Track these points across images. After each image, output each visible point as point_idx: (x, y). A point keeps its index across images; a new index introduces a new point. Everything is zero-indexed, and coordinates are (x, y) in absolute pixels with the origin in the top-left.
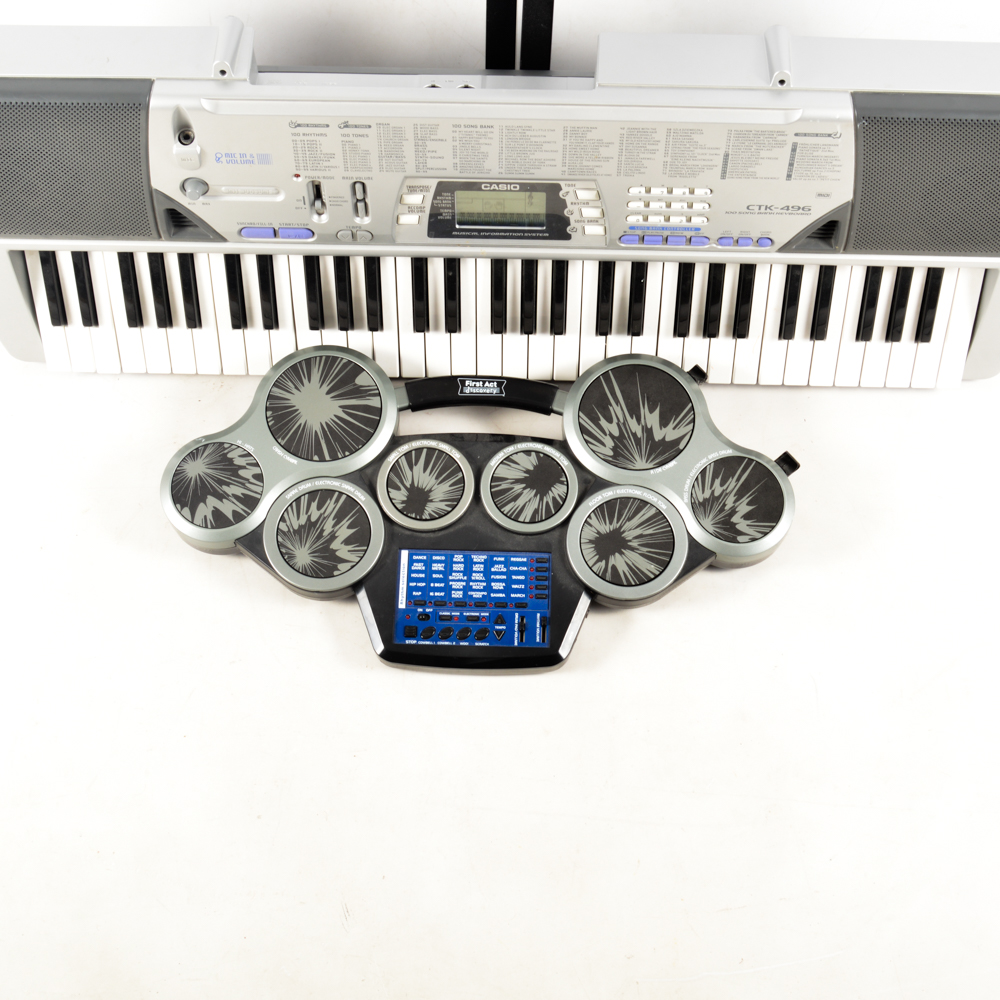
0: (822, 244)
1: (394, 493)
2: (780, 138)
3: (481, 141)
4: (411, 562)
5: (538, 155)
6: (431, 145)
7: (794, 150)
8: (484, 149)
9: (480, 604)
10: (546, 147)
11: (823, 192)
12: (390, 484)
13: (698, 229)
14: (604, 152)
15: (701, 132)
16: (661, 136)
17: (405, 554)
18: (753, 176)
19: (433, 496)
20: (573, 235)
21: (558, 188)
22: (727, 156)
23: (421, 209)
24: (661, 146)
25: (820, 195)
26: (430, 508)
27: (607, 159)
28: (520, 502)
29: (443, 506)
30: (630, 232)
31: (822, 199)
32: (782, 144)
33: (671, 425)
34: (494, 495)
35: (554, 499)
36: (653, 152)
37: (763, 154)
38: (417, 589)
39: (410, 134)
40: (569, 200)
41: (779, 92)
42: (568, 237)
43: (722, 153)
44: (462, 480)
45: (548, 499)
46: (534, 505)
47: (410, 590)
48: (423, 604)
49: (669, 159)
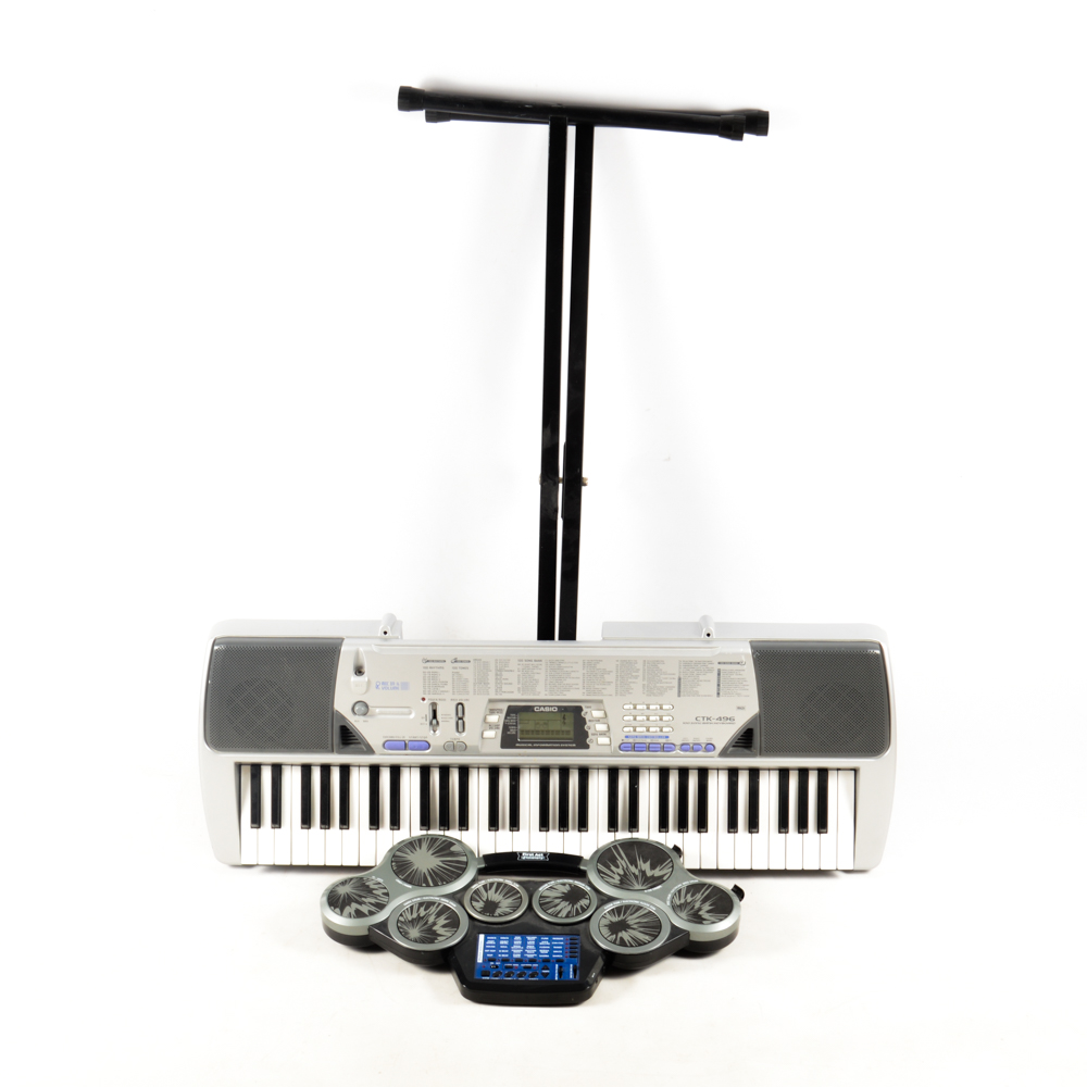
0: (746, 751)
1: (474, 903)
2: (710, 666)
3: (535, 671)
4: (486, 940)
5: (568, 681)
6: (505, 675)
7: (719, 674)
8: (536, 677)
9: (532, 961)
10: (573, 675)
11: (740, 705)
12: (472, 899)
13: (667, 737)
14: (608, 678)
15: (662, 662)
16: (640, 666)
17: (482, 937)
18: (696, 694)
19: (500, 905)
20: (591, 745)
21: (579, 709)
22: (680, 679)
23: (497, 727)
24: (641, 673)
25: (739, 708)
26: (498, 911)
27: (609, 683)
28: (559, 908)
29: (508, 910)
30: (626, 740)
31: (740, 711)
32: (711, 670)
33: (658, 869)
34: (541, 905)
35: (581, 906)
36: (636, 677)
37: (701, 677)
38: (490, 953)
39: (492, 667)
40: (587, 718)
41: (708, 642)
42: (587, 747)
43: (677, 677)
44: (521, 897)
45: (578, 906)
46: (569, 908)
47: (485, 954)
48: (494, 960)
49: (645, 683)
